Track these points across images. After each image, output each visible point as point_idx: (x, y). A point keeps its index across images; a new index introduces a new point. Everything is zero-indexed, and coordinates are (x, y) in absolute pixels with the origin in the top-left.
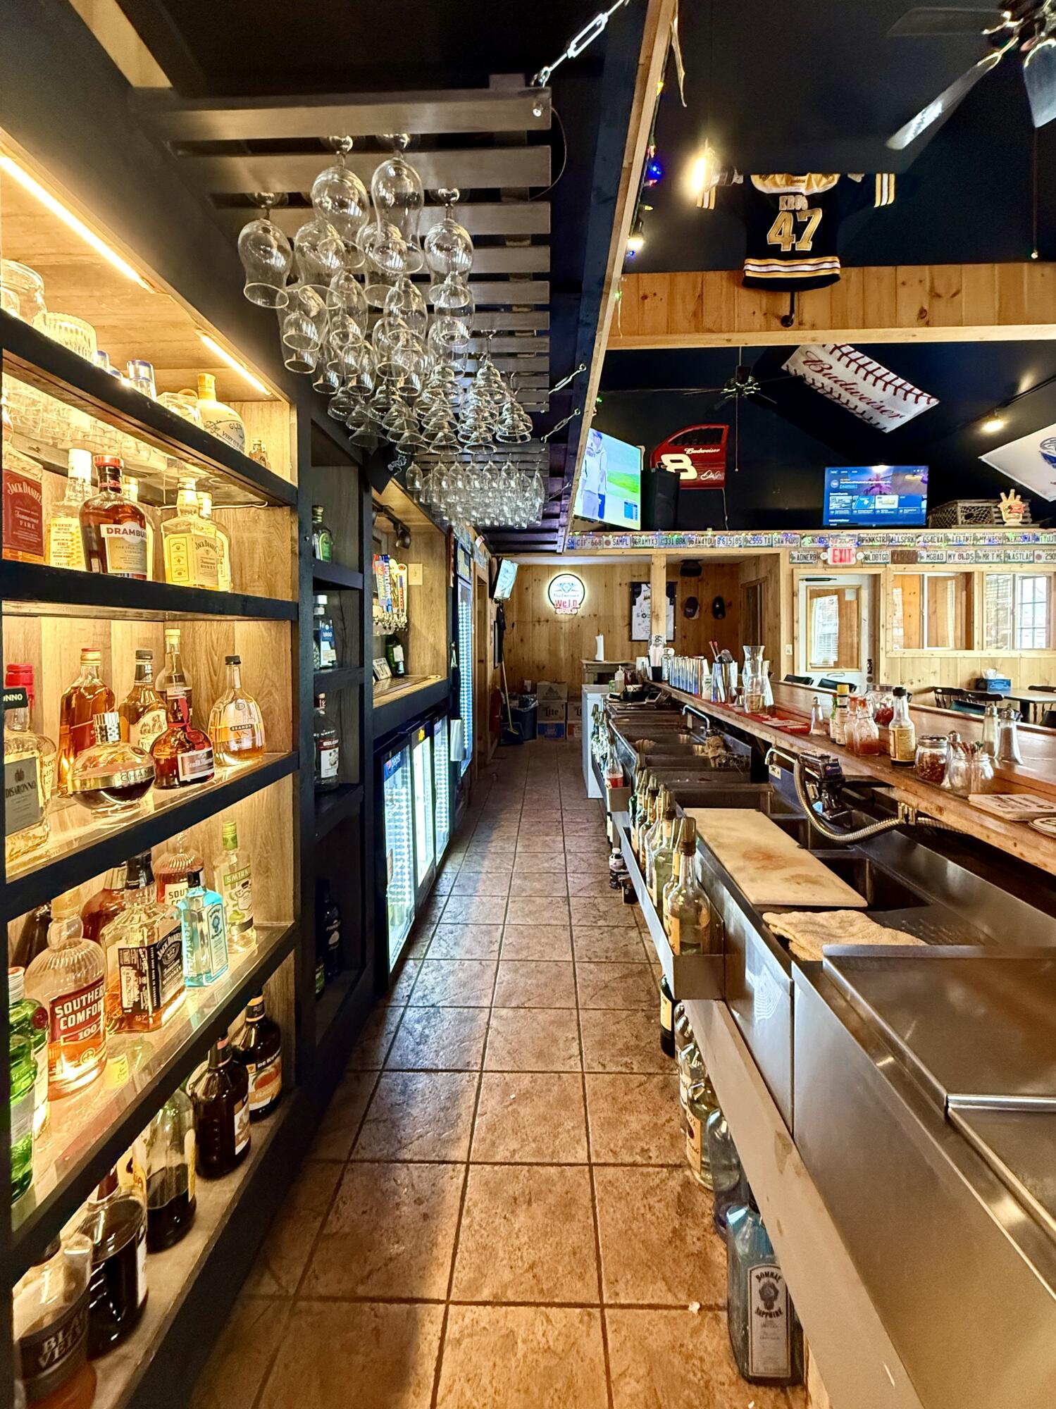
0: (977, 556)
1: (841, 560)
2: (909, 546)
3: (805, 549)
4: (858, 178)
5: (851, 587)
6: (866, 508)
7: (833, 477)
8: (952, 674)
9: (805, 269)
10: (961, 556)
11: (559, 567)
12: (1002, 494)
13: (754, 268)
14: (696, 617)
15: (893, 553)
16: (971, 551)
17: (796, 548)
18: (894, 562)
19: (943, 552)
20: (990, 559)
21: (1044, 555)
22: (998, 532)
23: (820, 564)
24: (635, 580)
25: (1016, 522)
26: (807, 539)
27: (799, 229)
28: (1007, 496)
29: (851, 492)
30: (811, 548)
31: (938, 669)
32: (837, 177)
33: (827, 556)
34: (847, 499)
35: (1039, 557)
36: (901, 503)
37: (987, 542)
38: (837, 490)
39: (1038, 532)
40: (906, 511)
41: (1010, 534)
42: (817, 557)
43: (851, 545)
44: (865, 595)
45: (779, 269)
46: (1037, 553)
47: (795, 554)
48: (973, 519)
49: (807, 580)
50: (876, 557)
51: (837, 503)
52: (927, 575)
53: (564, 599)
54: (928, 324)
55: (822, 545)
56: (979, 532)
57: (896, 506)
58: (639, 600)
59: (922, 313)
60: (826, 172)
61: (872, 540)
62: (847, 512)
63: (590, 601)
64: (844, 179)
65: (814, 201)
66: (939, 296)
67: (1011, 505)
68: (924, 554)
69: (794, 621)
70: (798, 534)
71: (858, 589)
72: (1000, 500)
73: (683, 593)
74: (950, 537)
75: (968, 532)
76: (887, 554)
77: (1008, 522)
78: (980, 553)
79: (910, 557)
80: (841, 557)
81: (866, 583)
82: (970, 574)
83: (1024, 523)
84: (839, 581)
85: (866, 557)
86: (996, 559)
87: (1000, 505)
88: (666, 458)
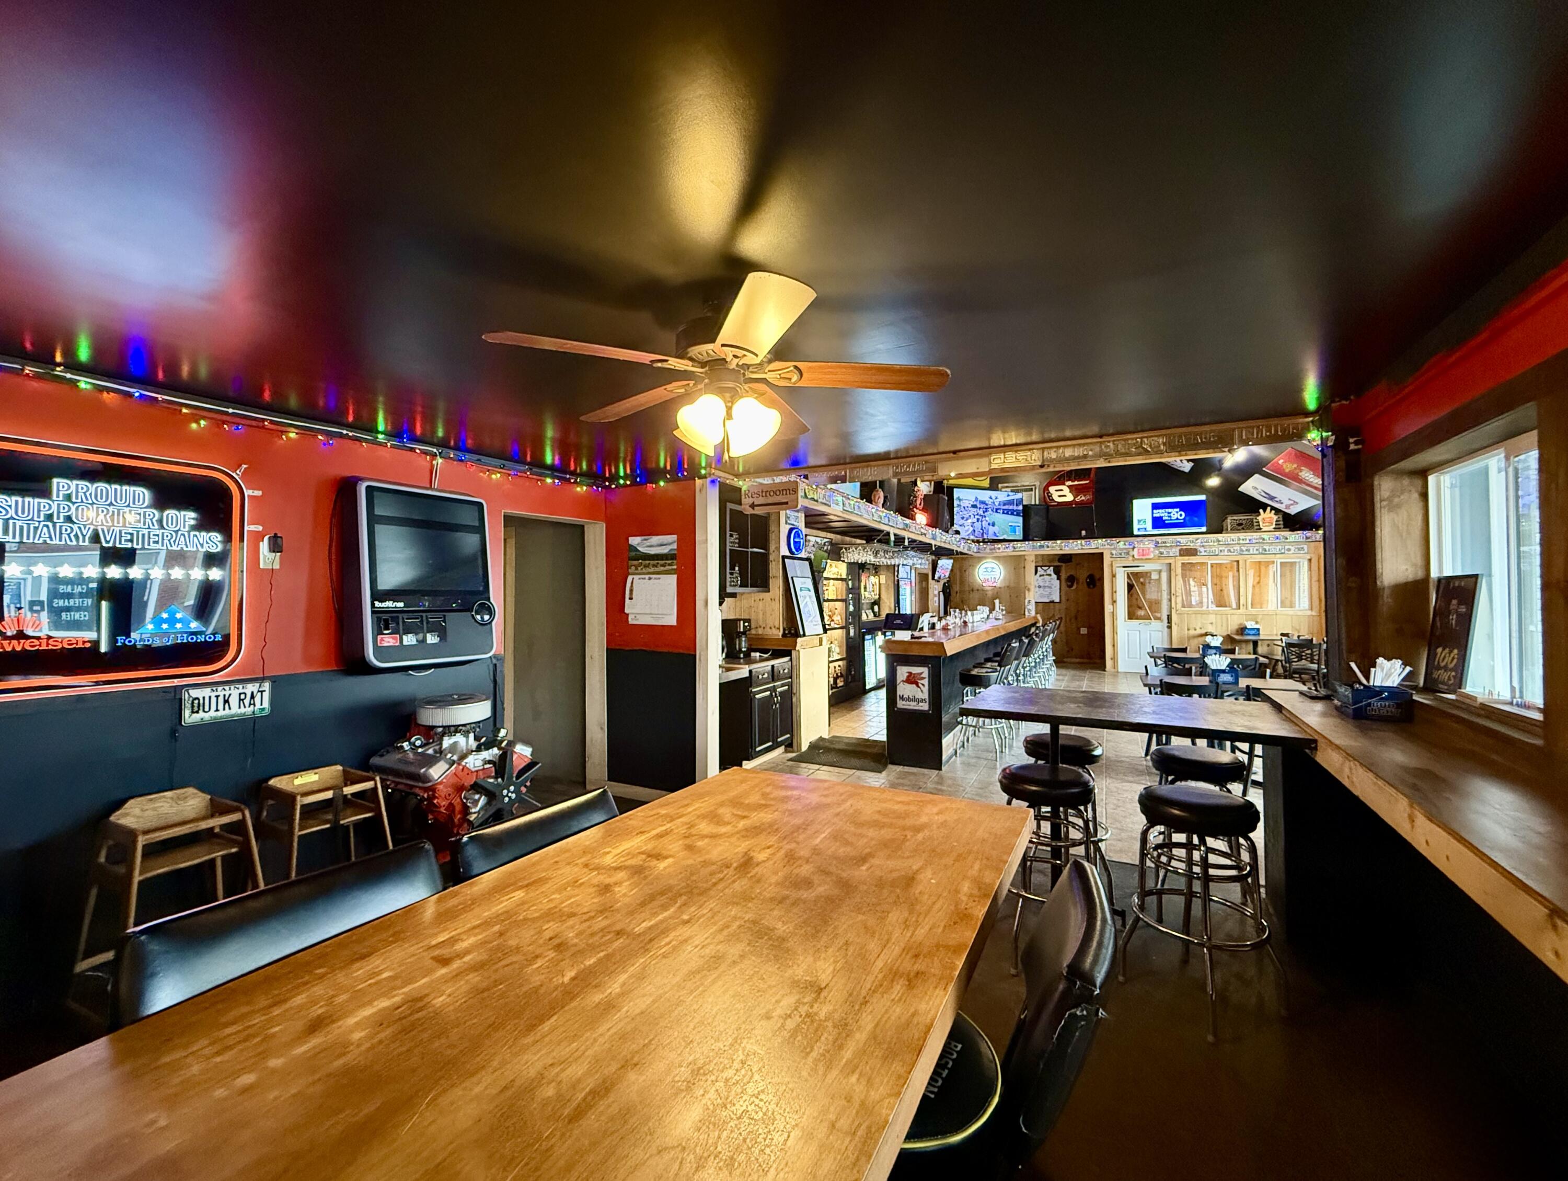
0: (1242, 550)
1: (1142, 555)
2: (1192, 546)
3: (1121, 549)
5: (1155, 571)
8: (1224, 625)
10: (1229, 551)
11: (987, 559)
12: (1261, 511)
14: (1074, 587)
15: (1180, 550)
16: (1237, 547)
17: (1115, 549)
18: (1181, 555)
19: (1216, 548)
20: (1251, 552)
21: (1293, 548)
22: (1255, 535)
23: (1131, 558)
25: (1271, 528)
26: (1121, 544)
28: (1265, 511)
30: (1124, 549)
31: (1214, 621)
33: (1135, 553)
35: (1289, 550)
37: (1248, 541)
39: (1287, 533)
41: (1265, 536)
42: (1128, 553)
43: (1152, 546)
44: (1164, 576)
46: (1286, 547)
47: (1114, 552)
48: (1241, 527)
49: (1124, 567)
50: (1168, 552)
52: (1209, 562)
53: (987, 577)
55: (1132, 547)
56: (1242, 535)
57: (1183, 517)
61: (1165, 543)
63: (1005, 577)
67: (1266, 518)
68: (1202, 549)
69: (1114, 592)
70: (1115, 540)
71: (1160, 572)
72: (1259, 514)
73: (1066, 572)
74: (1220, 539)
75: (1234, 536)
76: (1176, 551)
77: (1264, 529)
78: (1244, 549)
79: (1192, 552)
80: (1143, 553)
81: (1165, 568)
82: (1238, 562)
83: (1277, 529)
84: (1146, 567)
85: (1162, 553)
86: (1255, 552)
87: (1260, 518)
88: (1052, 489)
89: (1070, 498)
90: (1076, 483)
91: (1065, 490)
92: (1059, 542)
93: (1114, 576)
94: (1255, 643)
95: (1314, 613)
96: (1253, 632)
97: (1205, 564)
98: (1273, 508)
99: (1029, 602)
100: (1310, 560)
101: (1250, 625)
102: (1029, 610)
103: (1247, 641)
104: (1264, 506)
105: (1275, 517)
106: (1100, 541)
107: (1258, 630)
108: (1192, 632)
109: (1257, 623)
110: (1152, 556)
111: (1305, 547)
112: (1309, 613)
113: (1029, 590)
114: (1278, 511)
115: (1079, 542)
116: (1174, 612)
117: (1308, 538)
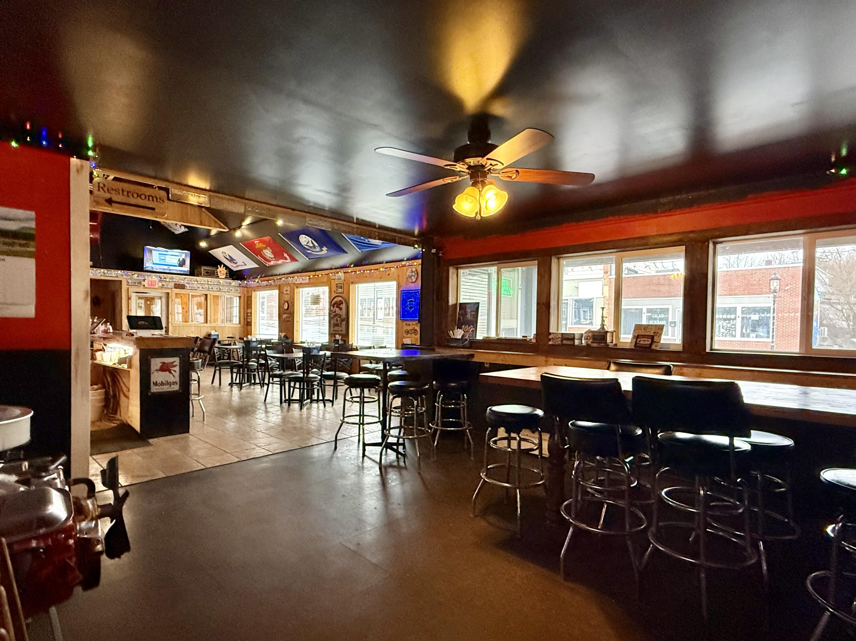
0: (209, 288)
1: (152, 285)
2: (182, 282)
3: (135, 279)
5: (158, 297)
7: (149, 250)
8: (199, 333)
10: (203, 288)
12: (219, 266)
15: (175, 284)
16: (207, 286)
17: (130, 279)
18: (175, 288)
19: (195, 286)
20: (214, 290)
21: (233, 290)
22: (216, 280)
23: (142, 287)
25: (224, 277)
26: (135, 275)
28: (220, 267)
30: (137, 280)
31: (193, 330)
33: (145, 283)
35: (232, 290)
37: (212, 283)
39: (231, 281)
41: (221, 281)
42: (140, 283)
43: (156, 280)
44: (164, 301)
46: (231, 289)
47: (130, 281)
48: (208, 274)
49: (136, 292)
50: (167, 285)
52: (191, 294)
55: (143, 279)
56: (210, 279)
61: (165, 278)
67: (221, 271)
68: (188, 285)
69: (129, 310)
70: (130, 273)
71: (161, 298)
72: (218, 268)
74: (198, 280)
75: (206, 279)
76: (172, 284)
77: (220, 277)
78: (210, 287)
79: (182, 287)
80: (152, 284)
81: (165, 295)
82: (206, 295)
83: (226, 277)
84: (152, 294)
85: (163, 285)
86: (216, 290)
87: (218, 270)
93: (129, 298)
95: (241, 326)
96: (216, 337)
97: (189, 295)
98: (225, 266)
100: (240, 297)
101: (213, 332)
104: (220, 263)
105: (226, 271)
106: (119, 272)
109: (216, 331)
110: (157, 287)
111: (239, 289)
114: (227, 267)
115: (102, 270)
116: (170, 324)
117: (240, 285)
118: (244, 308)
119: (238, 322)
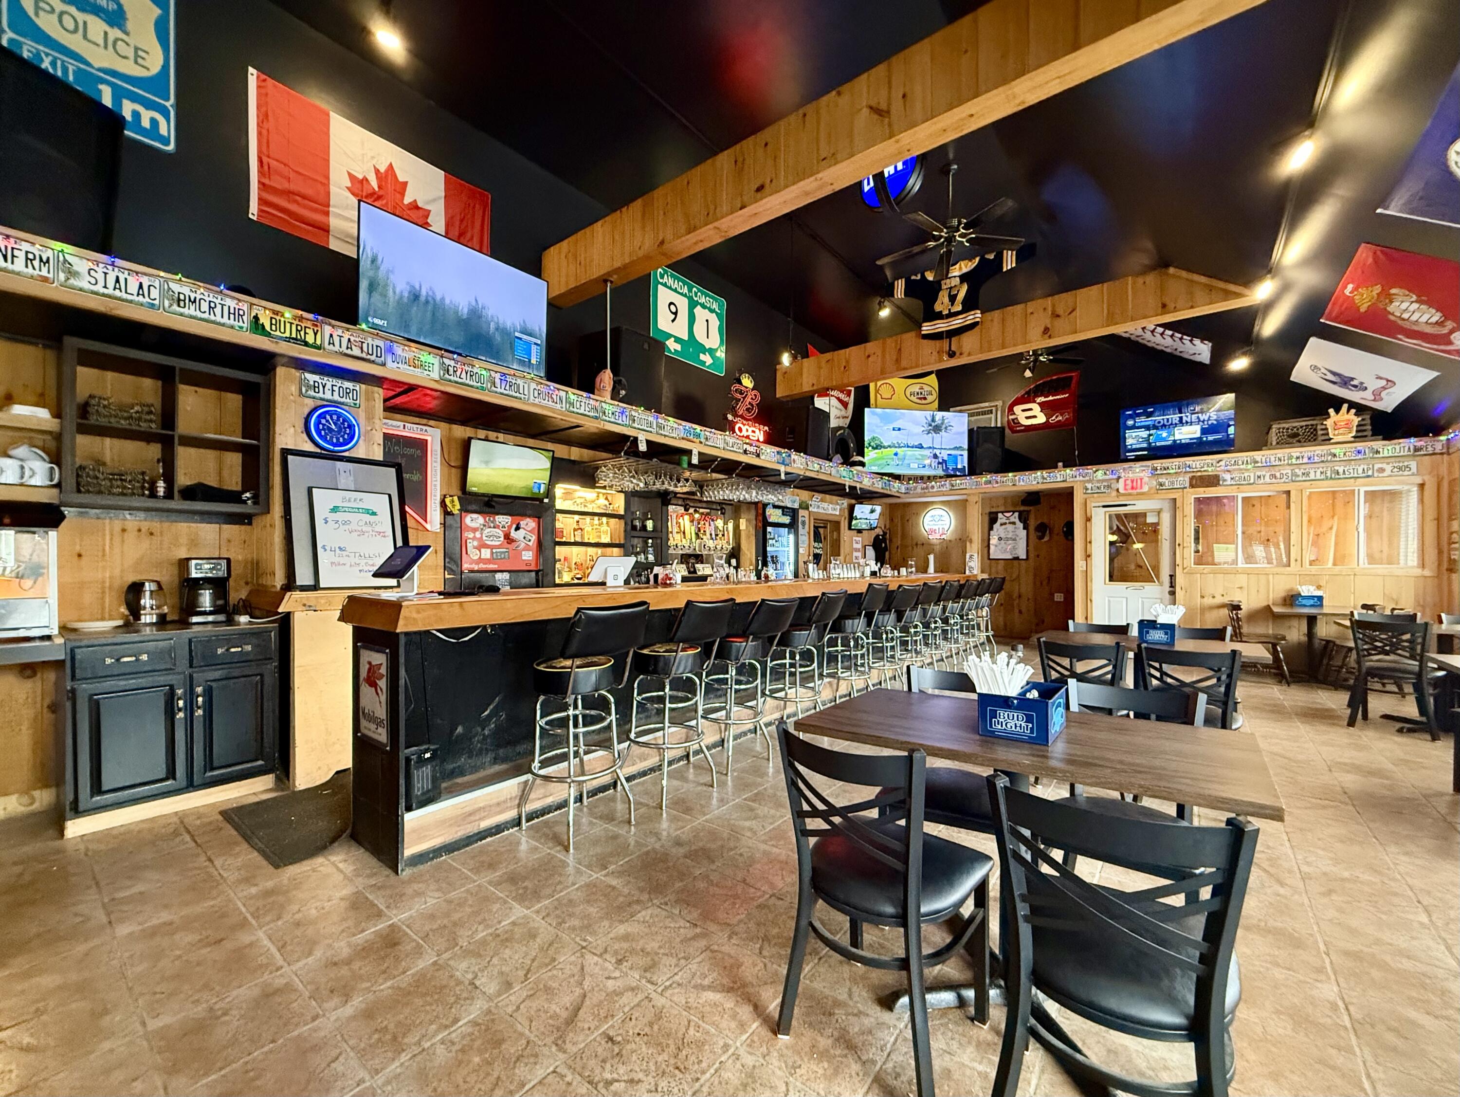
0: (1294, 475)
1: (1132, 488)
2: (1211, 471)
3: (1098, 481)
4: (991, 256)
5: (1152, 511)
6: (1164, 439)
7: (1131, 417)
8: (1260, 591)
9: (957, 322)
10: (1274, 476)
11: (932, 503)
13: (927, 328)
14: (1046, 539)
15: (1191, 479)
16: (1288, 471)
17: (1089, 481)
18: (1192, 486)
19: (1252, 473)
20: (1312, 476)
21: (1387, 467)
22: (1319, 450)
23: (1114, 493)
24: (994, 510)
25: (1349, 437)
26: (1100, 473)
27: (953, 299)
28: (1337, 411)
29: (1147, 428)
30: (1103, 481)
31: (1245, 585)
32: (977, 259)
33: (1121, 485)
34: (1144, 434)
35: (1382, 470)
36: (1204, 431)
37: (1305, 460)
38: (1134, 427)
39: (1378, 444)
40: (1210, 438)
41: (1337, 450)
42: (1109, 487)
43: (1145, 474)
44: (1166, 518)
45: (941, 326)
46: (1377, 466)
47: (1089, 486)
48: (1294, 439)
49: (1104, 506)
50: (1173, 483)
51: (1134, 438)
52: (1240, 495)
53: (934, 527)
54: (1050, 337)
55: (1115, 477)
56: (1295, 452)
57: (1198, 435)
58: (996, 526)
59: (1046, 330)
60: (971, 259)
61: (1168, 468)
62: (1145, 445)
63: (956, 527)
64: (983, 260)
65: (963, 278)
66: (1058, 316)
68: (1227, 476)
69: (1088, 542)
70: (1090, 470)
71: (1159, 512)
72: (1328, 416)
73: (1036, 519)
74: (1258, 459)
75: (1281, 453)
76: (1185, 480)
78: (1299, 472)
79: (1213, 481)
80: (1134, 484)
81: (1166, 506)
82: (1288, 493)
83: (1360, 436)
84: (1139, 506)
85: (1161, 484)
86: (1318, 476)
87: (1329, 423)
88: (1018, 409)
89: (1041, 419)
90: (1051, 398)
91: (1036, 408)
92: (1010, 474)
93: (1088, 519)
94: (1312, 620)
95: (1427, 573)
96: (1311, 602)
97: (1233, 498)
98: (1352, 405)
99: (971, 557)
100: (1422, 486)
101: (1307, 590)
102: (970, 567)
103: (1299, 616)
104: (1337, 403)
105: (1356, 420)
106: (1069, 470)
107: (1320, 598)
108: (1208, 601)
109: (1319, 587)
110: (1146, 489)
111: (1413, 465)
112: (1419, 572)
113: (971, 541)
114: (1360, 409)
115: (1039, 473)
116: (1179, 570)
117: (1417, 449)
118: (1438, 519)
119: (1415, 564)
